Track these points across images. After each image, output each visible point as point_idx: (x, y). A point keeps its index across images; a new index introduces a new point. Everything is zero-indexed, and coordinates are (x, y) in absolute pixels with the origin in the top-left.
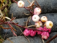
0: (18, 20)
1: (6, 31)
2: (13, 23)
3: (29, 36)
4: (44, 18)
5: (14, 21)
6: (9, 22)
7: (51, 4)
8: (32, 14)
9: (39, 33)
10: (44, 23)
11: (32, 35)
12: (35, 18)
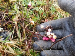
0: (40, 33)
1: (35, 38)
2: (38, 34)
3: (45, 40)
4: (53, 34)
5: (38, 33)
6: (36, 34)
7: (56, 25)
8: (47, 31)
9: (50, 39)
10: (52, 36)
11: (47, 40)
12: (48, 33)
